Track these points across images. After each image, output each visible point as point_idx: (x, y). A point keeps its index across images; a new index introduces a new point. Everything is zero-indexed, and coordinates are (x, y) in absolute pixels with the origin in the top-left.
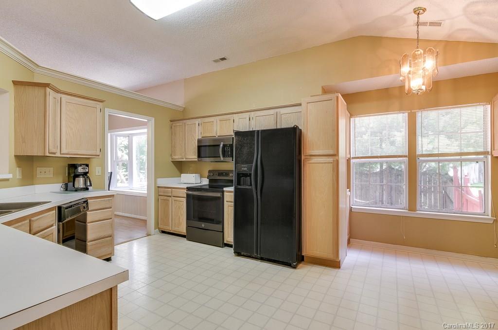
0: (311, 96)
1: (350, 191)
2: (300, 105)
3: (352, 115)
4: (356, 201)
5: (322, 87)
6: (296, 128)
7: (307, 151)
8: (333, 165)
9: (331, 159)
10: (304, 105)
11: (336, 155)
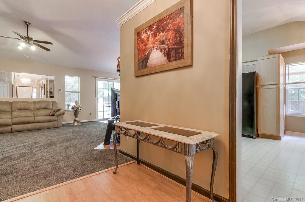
0: (263, 56)
1: (285, 105)
2: (257, 60)
3: (287, 64)
4: (289, 111)
5: (268, 51)
6: (255, 72)
7: (261, 83)
8: (276, 90)
9: (275, 86)
10: (259, 61)
11: (278, 84)
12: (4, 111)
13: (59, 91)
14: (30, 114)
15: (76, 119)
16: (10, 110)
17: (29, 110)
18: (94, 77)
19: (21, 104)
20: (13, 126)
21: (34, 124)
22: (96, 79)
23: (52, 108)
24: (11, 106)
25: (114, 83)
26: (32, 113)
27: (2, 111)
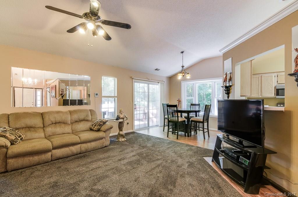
12: (34, 128)
13: (95, 96)
14: (68, 129)
15: (121, 133)
16: (42, 126)
17: (65, 123)
18: (131, 77)
19: (56, 115)
20: (54, 151)
21: (79, 145)
22: (133, 80)
23: (91, 120)
24: (43, 119)
25: (150, 85)
26: (70, 127)
27: (31, 128)
